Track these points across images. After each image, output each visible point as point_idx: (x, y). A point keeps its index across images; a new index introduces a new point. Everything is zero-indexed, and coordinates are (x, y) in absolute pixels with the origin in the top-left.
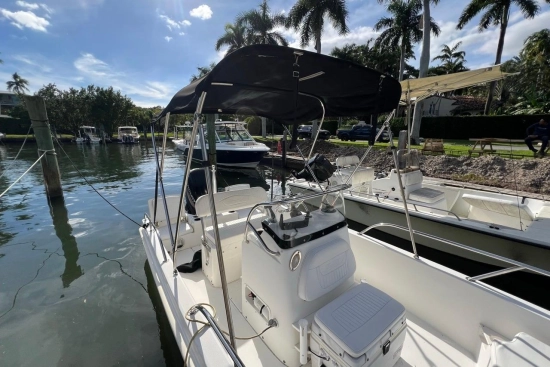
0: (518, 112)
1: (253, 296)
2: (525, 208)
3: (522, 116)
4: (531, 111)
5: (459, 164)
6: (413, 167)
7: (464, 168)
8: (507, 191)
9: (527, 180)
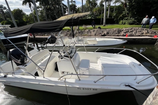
0: (88, 18)
1: (63, 72)
2: (96, 40)
3: (88, 19)
4: (90, 18)
5: (83, 32)
6: (77, 35)
7: (84, 33)
8: (92, 37)
9: (94, 34)
